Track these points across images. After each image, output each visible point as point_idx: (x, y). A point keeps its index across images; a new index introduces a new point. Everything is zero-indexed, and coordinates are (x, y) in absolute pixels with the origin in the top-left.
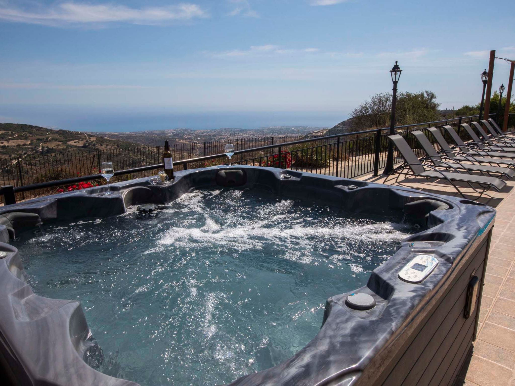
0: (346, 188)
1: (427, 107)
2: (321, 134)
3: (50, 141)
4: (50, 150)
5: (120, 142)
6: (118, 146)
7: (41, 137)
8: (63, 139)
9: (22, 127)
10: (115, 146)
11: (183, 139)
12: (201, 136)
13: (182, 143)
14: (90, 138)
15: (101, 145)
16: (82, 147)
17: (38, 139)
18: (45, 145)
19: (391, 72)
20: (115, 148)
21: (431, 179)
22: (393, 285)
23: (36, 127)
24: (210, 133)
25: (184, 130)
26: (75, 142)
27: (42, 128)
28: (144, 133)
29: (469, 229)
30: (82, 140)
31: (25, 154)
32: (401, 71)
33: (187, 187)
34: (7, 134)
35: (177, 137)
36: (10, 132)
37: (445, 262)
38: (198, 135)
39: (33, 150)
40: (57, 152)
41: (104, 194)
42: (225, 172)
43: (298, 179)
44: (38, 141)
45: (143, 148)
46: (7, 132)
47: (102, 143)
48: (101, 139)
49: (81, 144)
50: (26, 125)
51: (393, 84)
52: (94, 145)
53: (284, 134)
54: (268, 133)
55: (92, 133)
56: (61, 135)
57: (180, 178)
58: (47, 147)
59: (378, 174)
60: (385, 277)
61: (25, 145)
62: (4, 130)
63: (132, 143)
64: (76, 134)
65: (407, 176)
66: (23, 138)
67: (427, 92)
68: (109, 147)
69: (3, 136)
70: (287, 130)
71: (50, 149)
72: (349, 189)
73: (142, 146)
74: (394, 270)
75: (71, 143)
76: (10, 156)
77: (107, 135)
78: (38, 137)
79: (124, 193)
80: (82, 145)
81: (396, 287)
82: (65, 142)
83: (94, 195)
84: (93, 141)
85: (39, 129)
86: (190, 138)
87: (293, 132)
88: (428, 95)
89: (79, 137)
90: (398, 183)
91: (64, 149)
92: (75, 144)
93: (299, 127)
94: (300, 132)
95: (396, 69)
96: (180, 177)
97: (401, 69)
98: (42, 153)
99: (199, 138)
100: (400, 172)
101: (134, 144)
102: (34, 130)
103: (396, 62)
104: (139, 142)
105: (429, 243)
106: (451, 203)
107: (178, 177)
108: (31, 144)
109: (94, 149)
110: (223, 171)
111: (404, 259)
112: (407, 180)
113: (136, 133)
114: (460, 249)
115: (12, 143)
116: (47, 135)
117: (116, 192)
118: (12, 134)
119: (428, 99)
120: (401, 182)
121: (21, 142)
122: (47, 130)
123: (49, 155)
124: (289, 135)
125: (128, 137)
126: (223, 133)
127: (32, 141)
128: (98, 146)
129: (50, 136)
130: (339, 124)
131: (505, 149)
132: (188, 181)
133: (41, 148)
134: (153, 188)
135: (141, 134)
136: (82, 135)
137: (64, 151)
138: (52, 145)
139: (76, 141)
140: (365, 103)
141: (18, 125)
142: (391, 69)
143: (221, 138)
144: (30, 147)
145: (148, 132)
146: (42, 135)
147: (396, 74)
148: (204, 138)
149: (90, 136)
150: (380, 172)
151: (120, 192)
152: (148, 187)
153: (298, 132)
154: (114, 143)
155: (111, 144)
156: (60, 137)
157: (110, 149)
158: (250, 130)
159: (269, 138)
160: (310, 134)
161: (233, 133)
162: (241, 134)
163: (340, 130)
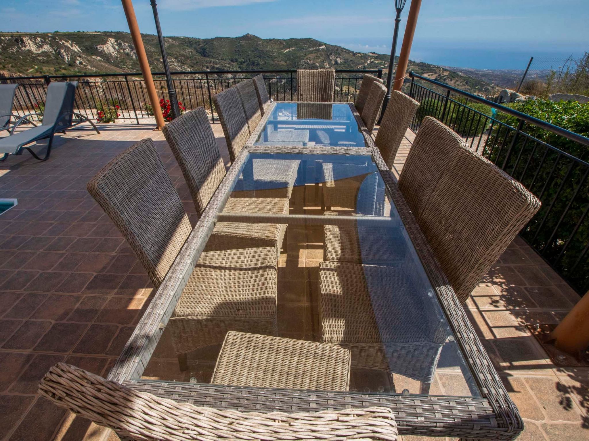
3: (409, 72)
5: (470, 79)
6: (467, 83)
8: (420, 71)
10: (464, 83)
14: (444, 72)
15: (451, 81)
20: (464, 85)
28: (502, 72)
30: (435, 74)
36: (383, 62)
45: (493, 87)
46: (381, 61)
47: (453, 78)
48: (453, 75)
49: (433, 77)
55: (450, 67)
56: (420, 68)
64: (433, 67)
68: (458, 83)
73: (492, 85)
75: (426, 75)
77: (463, 70)
80: (434, 79)
84: (445, 76)
89: (434, 70)
92: (428, 77)
101: (484, 82)
104: (492, 81)
108: (395, 73)
116: (409, 66)
125: (484, 75)
127: (396, 70)
128: (448, 81)
129: (411, 68)
135: (499, 73)
136: (438, 69)
139: (430, 74)
145: (508, 70)
149: (445, 70)
154: (464, 79)
155: (461, 80)
156: (419, 69)
157: (458, 85)
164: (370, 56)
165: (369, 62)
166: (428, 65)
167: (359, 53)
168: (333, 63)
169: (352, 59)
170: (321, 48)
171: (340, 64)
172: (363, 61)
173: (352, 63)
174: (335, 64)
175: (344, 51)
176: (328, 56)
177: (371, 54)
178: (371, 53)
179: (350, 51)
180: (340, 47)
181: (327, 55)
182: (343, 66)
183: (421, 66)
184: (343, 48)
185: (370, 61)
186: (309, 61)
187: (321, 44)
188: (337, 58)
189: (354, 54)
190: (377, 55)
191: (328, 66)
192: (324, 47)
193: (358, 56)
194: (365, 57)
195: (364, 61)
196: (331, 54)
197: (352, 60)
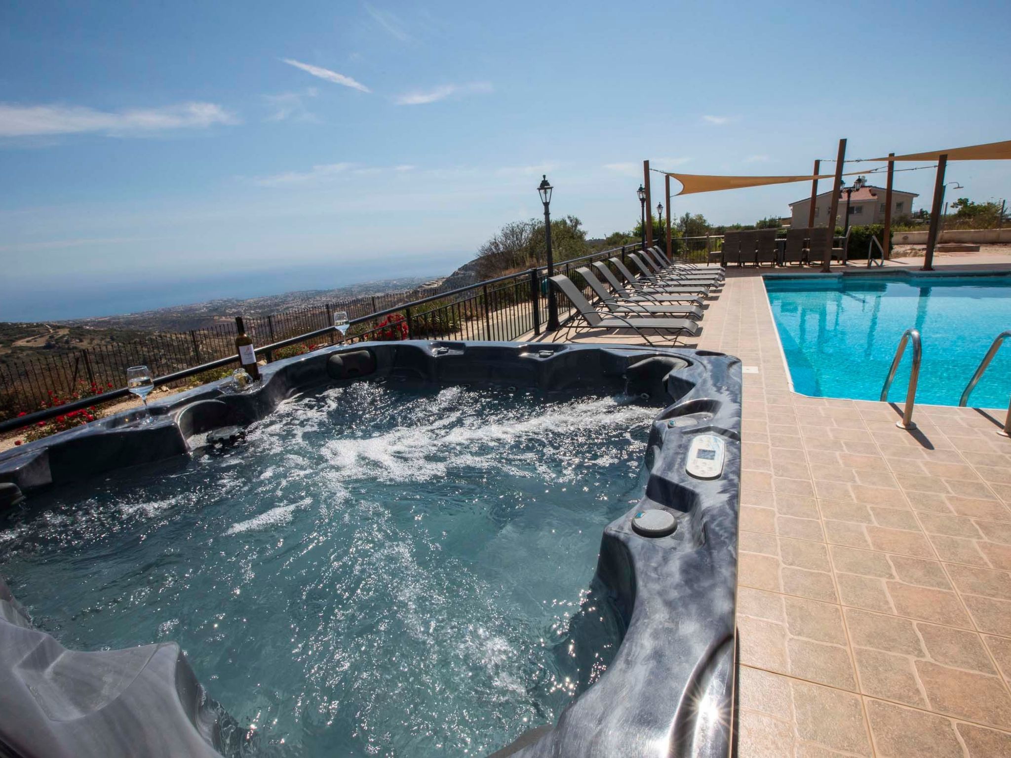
0: (536, 357)
1: (572, 237)
2: (436, 285)
5: (115, 332)
6: (112, 339)
8: (3, 338)
10: (108, 340)
12: (255, 308)
13: (225, 321)
14: (57, 330)
15: (81, 341)
16: (45, 348)
19: (539, 189)
20: (108, 342)
21: (610, 330)
22: (691, 488)
24: (269, 301)
25: (225, 301)
26: (28, 342)
28: (155, 313)
29: (731, 389)
30: (40, 337)
32: (551, 188)
33: (283, 390)
35: (215, 314)
37: (731, 440)
38: (250, 307)
41: (139, 424)
42: (341, 357)
43: (460, 353)
45: (160, 336)
47: (82, 337)
48: (78, 331)
49: (41, 342)
51: (543, 207)
52: (67, 342)
53: (383, 291)
54: (360, 292)
55: (59, 322)
57: (271, 377)
59: (541, 332)
60: (674, 478)
63: (138, 331)
64: (27, 327)
65: (579, 329)
67: (569, 217)
68: (95, 342)
70: (387, 285)
72: (541, 356)
73: (157, 333)
74: (676, 466)
75: (21, 343)
77: (89, 322)
79: (176, 416)
80: (43, 345)
81: (697, 490)
82: (7, 343)
83: (119, 429)
84: (64, 336)
86: (238, 313)
87: (395, 287)
88: (571, 221)
89: (35, 331)
90: (569, 340)
91: (8, 356)
92: (29, 344)
93: (403, 279)
94: (406, 287)
95: (545, 185)
96: (270, 374)
97: (551, 186)
99: (252, 312)
100: (570, 325)
101: (141, 332)
103: (544, 176)
104: (150, 328)
105: (693, 417)
106: (687, 358)
107: (267, 374)
109: (69, 349)
110: (337, 356)
111: (680, 446)
112: (579, 336)
113: (142, 315)
114: (736, 419)
117: (161, 417)
119: (572, 226)
120: (574, 338)
124: (390, 292)
125: (129, 323)
126: (290, 299)
128: (75, 343)
130: (459, 269)
131: (682, 282)
132: (284, 379)
134: (227, 399)
135: (152, 316)
136: (41, 328)
137: (10, 359)
139: (30, 339)
140: (494, 237)
142: (539, 186)
143: (288, 308)
145: (163, 310)
147: (546, 193)
148: (260, 311)
149: (56, 327)
150: (543, 328)
151: (169, 415)
152: (218, 399)
153: (402, 287)
154: (103, 334)
155: (100, 337)
157: (99, 345)
158: (332, 291)
159: (362, 300)
160: (419, 287)
161: (306, 297)
162: (318, 298)
163: (462, 278)
166: (15, 324)
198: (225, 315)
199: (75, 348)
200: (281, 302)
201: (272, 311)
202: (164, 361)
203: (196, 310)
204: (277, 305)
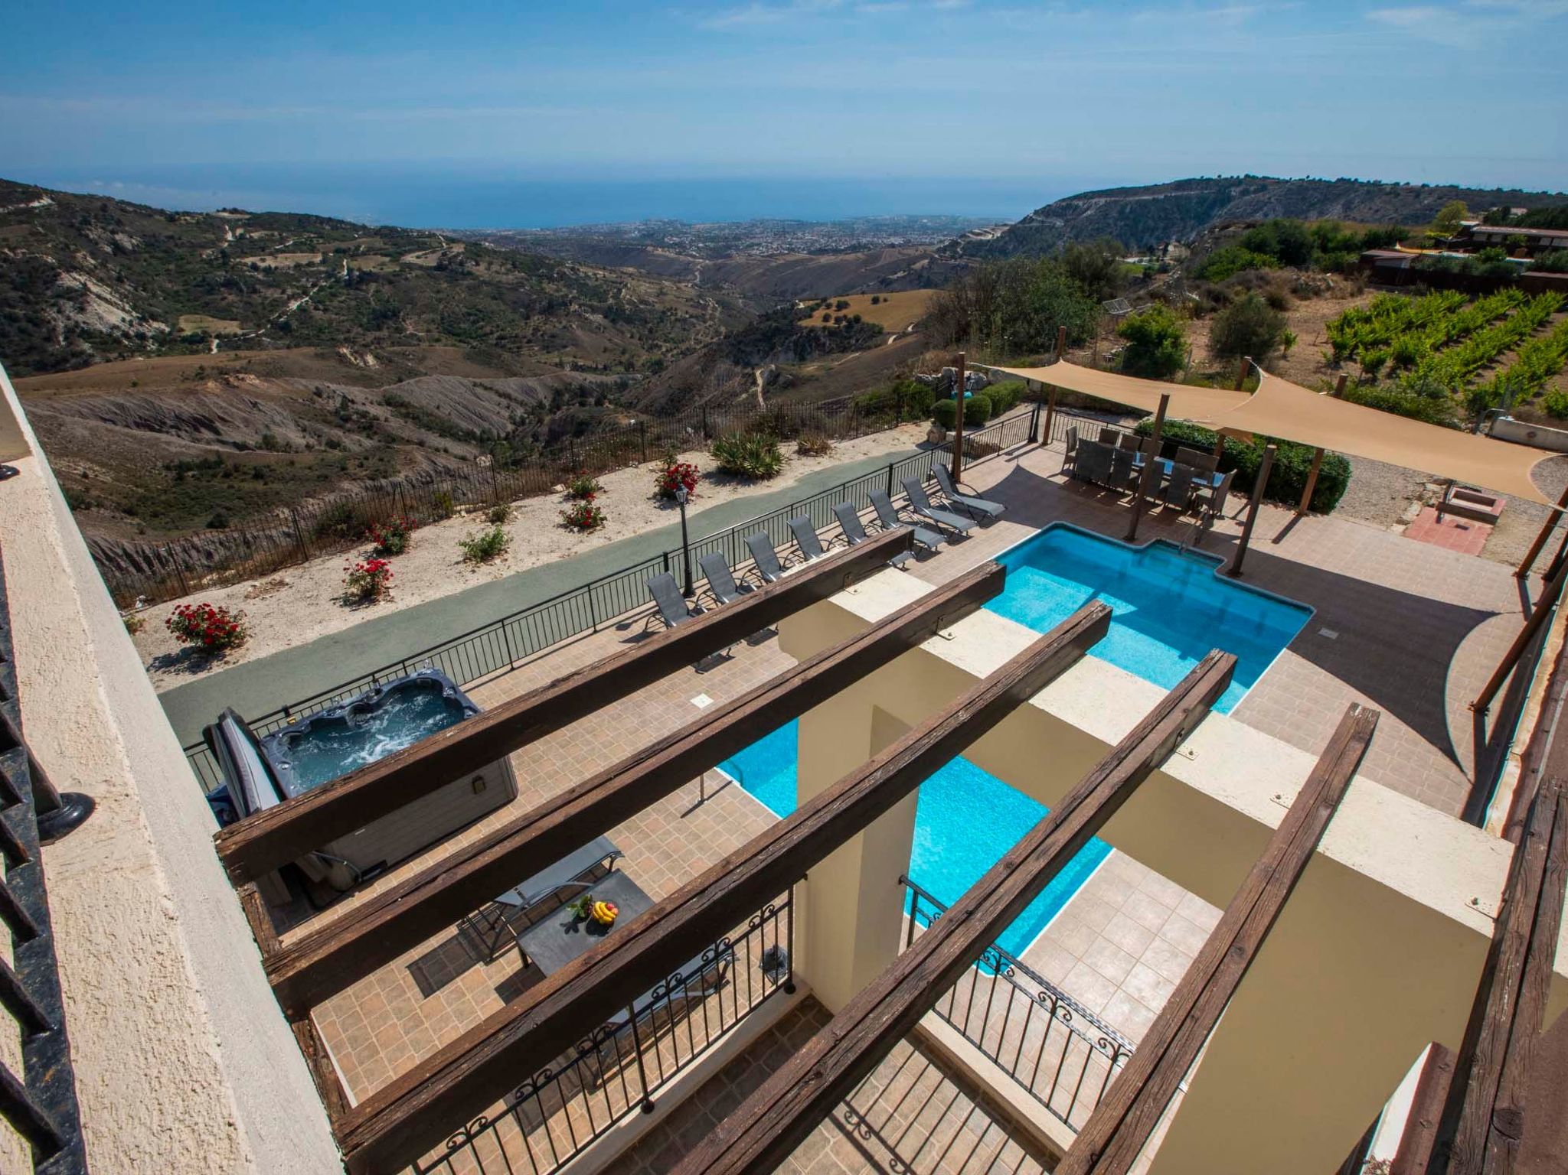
2: (990, 237)
3: (364, 254)
4: (366, 278)
5: (518, 256)
6: (514, 266)
7: (344, 246)
8: (392, 250)
9: (300, 220)
10: (509, 266)
11: (663, 247)
12: (706, 239)
13: (660, 256)
14: (452, 245)
15: (477, 264)
16: (436, 268)
17: (337, 251)
18: (354, 264)
20: (509, 270)
23: (330, 219)
24: (727, 231)
25: (664, 223)
26: (418, 257)
27: (342, 222)
28: (572, 231)
30: (433, 252)
31: (314, 286)
34: (270, 239)
35: (649, 242)
36: (276, 233)
38: (699, 237)
39: (329, 275)
40: (381, 281)
44: (338, 255)
45: (572, 269)
46: (269, 233)
47: (478, 258)
48: (475, 249)
49: (432, 261)
50: (307, 217)
52: (461, 264)
53: (902, 235)
54: (864, 233)
55: (454, 231)
56: (386, 240)
58: (359, 269)
61: (310, 264)
62: (265, 229)
63: (547, 258)
64: (419, 236)
66: (305, 248)
68: (495, 267)
69: (262, 244)
70: (913, 224)
71: (365, 273)
73: (569, 264)
75: (410, 258)
76: (283, 292)
77: (489, 235)
78: (337, 244)
80: (434, 264)
82: (396, 257)
84: (458, 254)
85: (336, 224)
86: (680, 245)
87: (924, 229)
89: (425, 243)
91: (395, 274)
92: (419, 262)
93: (939, 217)
94: (941, 231)
98: (348, 284)
99: (701, 245)
101: (550, 259)
102: (327, 227)
104: (563, 254)
108: (324, 262)
109: (462, 273)
113: (555, 231)
115: (284, 262)
116: (355, 238)
118: (282, 240)
121: (303, 258)
122: (354, 227)
123: (364, 287)
124: (914, 237)
125: (538, 242)
126: (757, 231)
127: (324, 254)
128: (470, 265)
129: (364, 243)
130: (1036, 212)
133: (345, 272)
135: (567, 234)
136: (433, 239)
137: (397, 278)
138: (370, 265)
139: (420, 253)
141: (291, 216)
143: (751, 246)
144: (322, 269)
145: (581, 227)
146: (343, 239)
148: (712, 245)
149: (451, 241)
153: (937, 230)
154: (506, 257)
155: (499, 261)
156: (385, 244)
157: (497, 272)
158: (822, 224)
159: (865, 246)
160: (963, 236)
161: (782, 230)
162: (800, 234)
163: (1037, 229)
164: (227, 221)
165: (230, 237)
166: (404, 231)
167: (187, 214)
168: (108, 249)
169: (170, 233)
170: (36, 204)
171: (134, 251)
172: (210, 236)
173: (176, 245)
174: (115, 254)
175: (131, 209)
176: (79, 230)
177: (226, 214)
178: (224, 210)
179: (150, 208)
180: (109, 199)
181: (72, 226)
182: (146, 256)
183: (386, 235)
184: (122, 202)
185: (234, 235)
186: (6, 251)
187: (35, 193)
188: (113, 232)
189: (172, 218)
190: (247, 217)
191: (93, 262)
192: (46, 201)
193: (188, 223)
194: (210, 223)
195: (213, 237)
196: (86, 222)
197: (171, 237)
198: (663, 245)
199: (470, 273)
200: (745, 234)
201: (729, 248)
202: (574, 307)
203: (626, 233)
204: (737, 238)
